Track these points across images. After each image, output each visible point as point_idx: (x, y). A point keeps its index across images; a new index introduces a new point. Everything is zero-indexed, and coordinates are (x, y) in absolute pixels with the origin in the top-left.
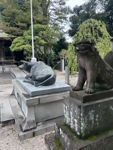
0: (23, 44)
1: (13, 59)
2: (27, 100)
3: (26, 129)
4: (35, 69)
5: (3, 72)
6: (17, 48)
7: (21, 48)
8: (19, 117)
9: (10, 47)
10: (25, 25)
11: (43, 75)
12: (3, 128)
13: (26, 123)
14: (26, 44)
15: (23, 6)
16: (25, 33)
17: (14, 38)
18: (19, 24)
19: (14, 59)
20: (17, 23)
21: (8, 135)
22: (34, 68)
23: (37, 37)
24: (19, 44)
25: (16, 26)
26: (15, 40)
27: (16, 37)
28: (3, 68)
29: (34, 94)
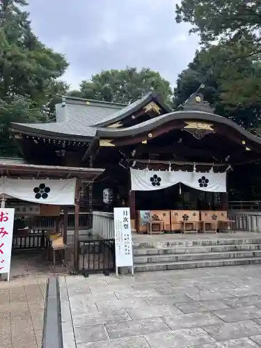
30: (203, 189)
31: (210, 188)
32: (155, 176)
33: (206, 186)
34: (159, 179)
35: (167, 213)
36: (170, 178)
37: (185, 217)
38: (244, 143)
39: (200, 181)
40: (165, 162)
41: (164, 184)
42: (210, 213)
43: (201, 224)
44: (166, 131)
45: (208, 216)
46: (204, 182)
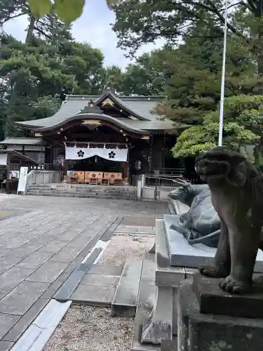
0: (199, 143)
1: (180, 173)
2: (157, 272)
3: (149, 339)
4: (200, 201)
5: (156, 199)
6: (184, 151)
7: (192, 151)
8: (147, 305)
9: (173, 150)
10: (210, 100)
11: (208, 218)
12: (112, 320)
13: (151, 325)
14: (204, 143)
15: (211, 61)
16: (208, 116)
17: (183, 130)
18: (198, 99)
19: (182, 174)
20: (193, 97)
21: (115, 338)
22: (198, 199)
23: (233, 125)
24: (190, 142)
25: (190, 105)
26: (184, 134)
27: (187, 128)
28: (156, 192)
29: (178, 261)
30: (111, 159)
31: (116, 159)
32: (81, 151)
33: (113, 157)
34: (83, 153)
35: (83, 172)
36: (89, 153)
37: (94, 175)
38: (121, 131)
39: (110, 154)
40: (86, 143)
41: (86, 156)
42: (110, 174)
43: (103, 180)
44: (72, 126)
45: (108, 175)
46: (112, 155)
